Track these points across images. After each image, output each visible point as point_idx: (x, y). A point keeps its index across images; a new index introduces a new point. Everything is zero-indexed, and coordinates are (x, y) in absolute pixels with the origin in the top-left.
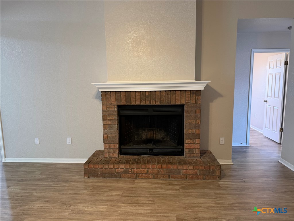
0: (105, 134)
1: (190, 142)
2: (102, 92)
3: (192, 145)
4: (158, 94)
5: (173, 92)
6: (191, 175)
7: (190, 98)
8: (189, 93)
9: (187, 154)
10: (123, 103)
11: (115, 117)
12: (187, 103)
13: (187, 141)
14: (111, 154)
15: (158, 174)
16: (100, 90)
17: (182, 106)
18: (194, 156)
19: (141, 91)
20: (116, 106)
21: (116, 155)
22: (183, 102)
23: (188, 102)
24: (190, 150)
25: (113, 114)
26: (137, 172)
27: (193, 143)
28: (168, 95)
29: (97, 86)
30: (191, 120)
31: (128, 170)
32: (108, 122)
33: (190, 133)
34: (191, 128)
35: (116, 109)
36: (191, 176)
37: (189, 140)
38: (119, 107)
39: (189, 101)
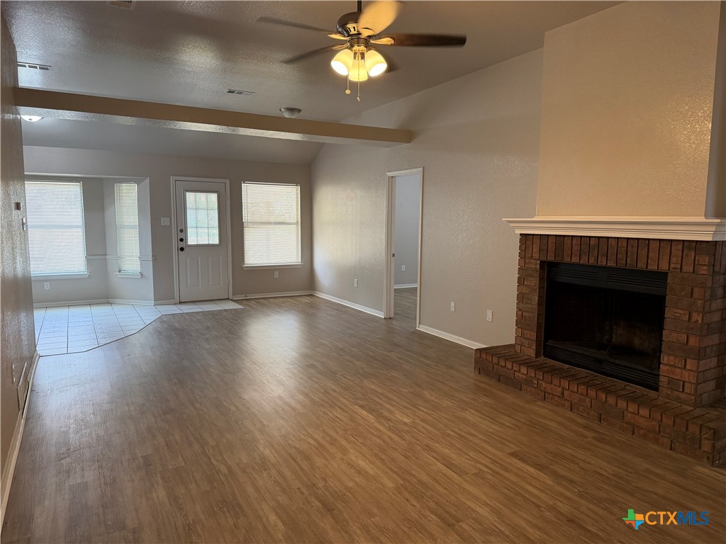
0: (519, 309)
1: (672, 363)
2: (521, 234)
3: (677, 370)
4: (613, 244)
5: (643, 241)
6: (642, 429)
7: (680, 259)
8: (680, 247)
9: (664, 389)
10: (551, 258)
11: (534, 282)
12: (673, 268)
13: (666, 358)
14: (525, 349)
15: (580, 405)
16: (519, 232)
17: (664, 275)
18: (679, 398)
19: (581, 237)
20: (539, 262)
21: (532, 353)
22: (664, 267)
23: (676, 268)
24: (670, 381)
25: (532, 276)
26: (545, 388)
27: (680, 366)
28: (632, 247)
29: (512, 225)
30: (679, 311)
31: (532, 381)
32: (525, 290)
33: (675, 340)
34: (678, 330)
35: (538, 266)
36: (642, 432)
37: (672, 358)
38: (542, 263)
39: (679, 266)
